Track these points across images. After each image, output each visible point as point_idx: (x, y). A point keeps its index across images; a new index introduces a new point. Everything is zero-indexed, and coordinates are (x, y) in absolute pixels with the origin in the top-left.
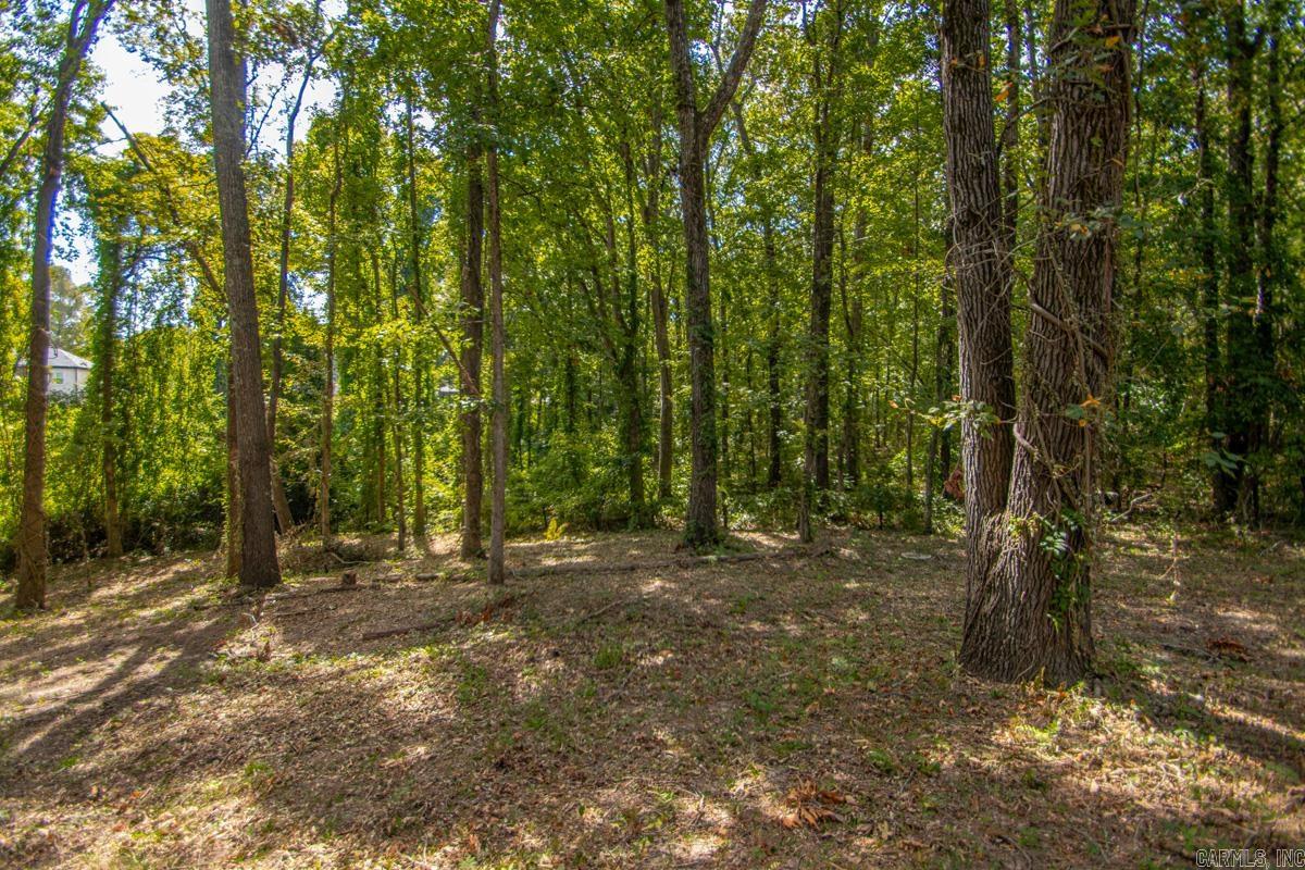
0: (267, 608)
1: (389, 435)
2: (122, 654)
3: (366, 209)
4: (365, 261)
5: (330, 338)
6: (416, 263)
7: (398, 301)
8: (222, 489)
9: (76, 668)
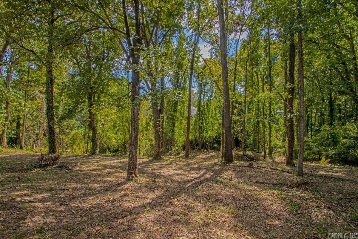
0: (231, 167)
1: (261, 125)
2: (203, 171)
3: (255, 62)
4: (254, 77)
5: (245, 99)
6: (270, 74)
7: (264, 86)
8: (221, 137)
9: (195, 172)
